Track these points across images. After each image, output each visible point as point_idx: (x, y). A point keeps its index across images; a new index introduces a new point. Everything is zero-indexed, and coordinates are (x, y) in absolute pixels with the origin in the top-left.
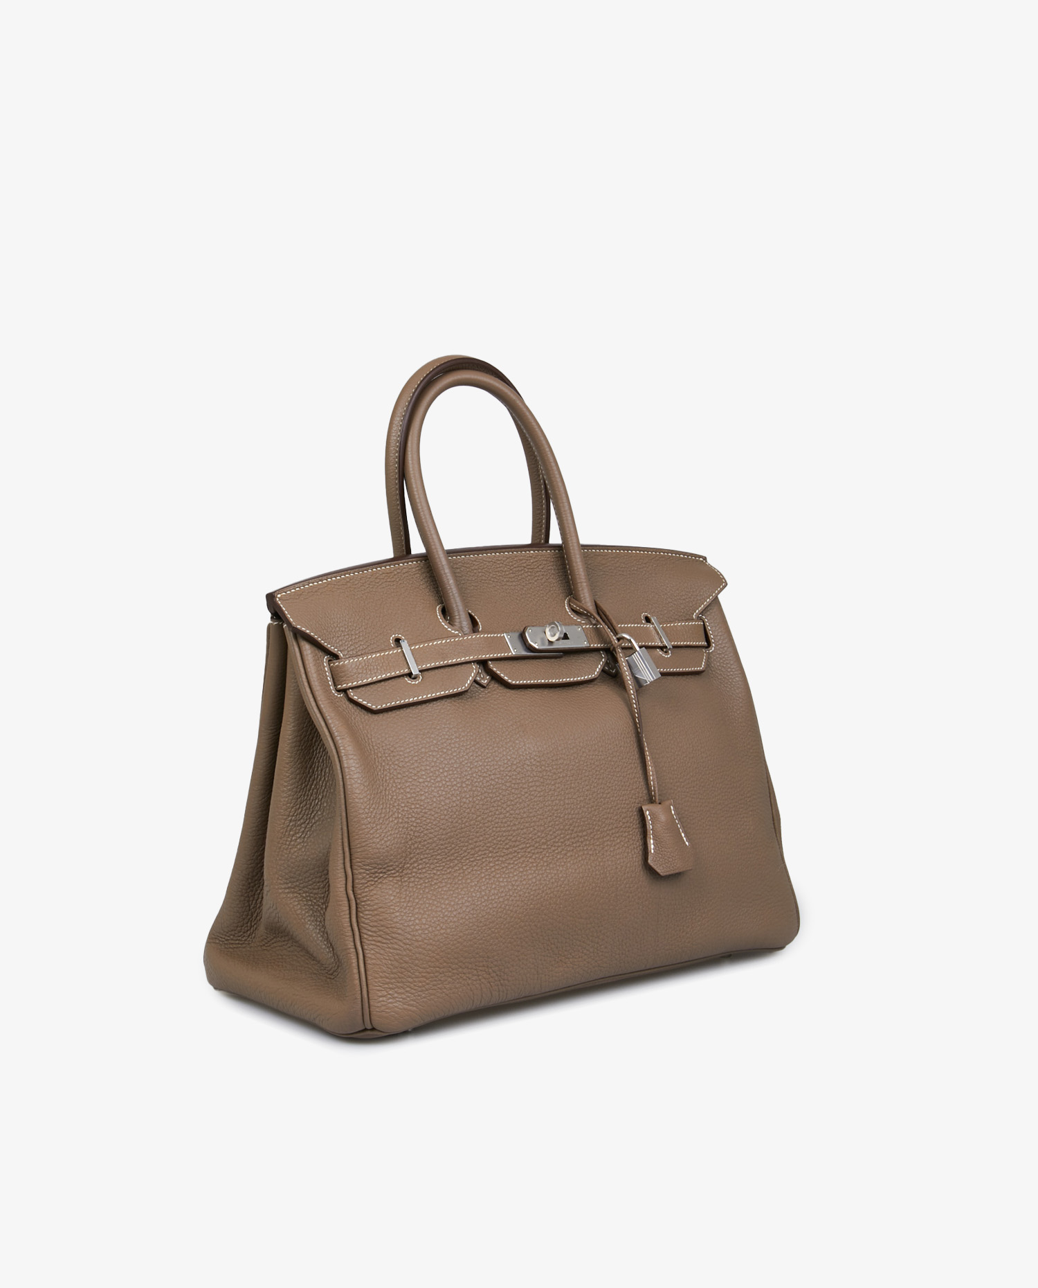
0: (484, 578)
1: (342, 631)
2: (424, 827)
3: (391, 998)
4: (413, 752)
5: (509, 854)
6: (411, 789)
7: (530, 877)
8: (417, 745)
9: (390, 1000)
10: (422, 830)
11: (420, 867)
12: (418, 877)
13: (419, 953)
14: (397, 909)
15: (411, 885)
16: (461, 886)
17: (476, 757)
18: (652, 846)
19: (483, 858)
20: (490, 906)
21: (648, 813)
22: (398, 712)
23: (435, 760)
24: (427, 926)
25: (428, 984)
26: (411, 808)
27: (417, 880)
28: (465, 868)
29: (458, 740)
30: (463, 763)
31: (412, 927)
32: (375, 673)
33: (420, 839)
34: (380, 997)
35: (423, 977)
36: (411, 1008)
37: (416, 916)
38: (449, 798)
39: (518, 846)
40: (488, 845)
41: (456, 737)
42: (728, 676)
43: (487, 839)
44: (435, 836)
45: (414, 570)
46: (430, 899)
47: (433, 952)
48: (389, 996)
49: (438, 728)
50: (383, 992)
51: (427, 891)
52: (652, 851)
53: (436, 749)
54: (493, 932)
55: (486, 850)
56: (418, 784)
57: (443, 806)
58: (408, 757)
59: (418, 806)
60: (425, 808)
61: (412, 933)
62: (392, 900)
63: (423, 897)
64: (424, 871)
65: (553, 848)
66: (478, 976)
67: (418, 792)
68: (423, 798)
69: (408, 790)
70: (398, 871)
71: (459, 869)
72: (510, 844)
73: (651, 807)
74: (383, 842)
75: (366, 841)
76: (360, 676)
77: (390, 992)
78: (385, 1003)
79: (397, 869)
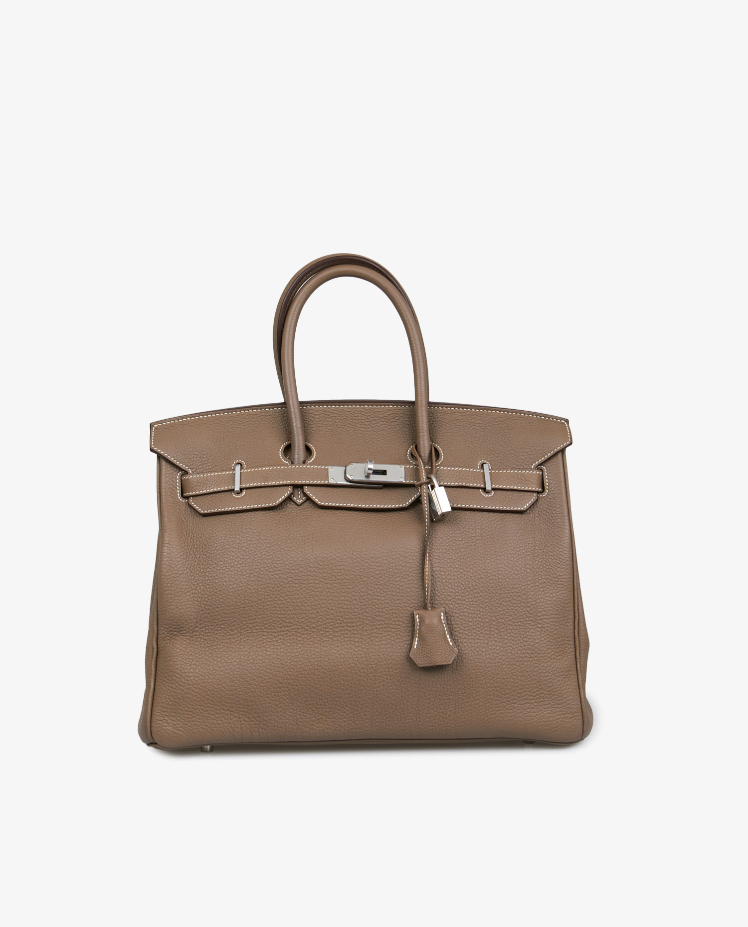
0: (340, 424)
1: (196, 454)
2: (213, 602)
3: (165, 723)
4: (218, 547)
5: (281, 631)
6: (210, 574)
7: (295, 651)
8: (224, 543)
9: (165, 724)
10: (211, 604)
11: (207, 631)
12: (203, 639)
13: (189, 694)
14: (179, 659)
15: (197, 643)
16: (234, 650)
17: (268, 556)
18: (416, 643)
19: (259, 632)
20: (254, 668)
21: (417, 616)
22: (219, 517)
23: (234, 554)
24: (198, 675)
25: (193, 717)
26: (206, 588)
27: (202, 640)
28: (241, 637)
29: (257, 542)
30: (255, 560)
31: (187, 674)
32: (210, 487)
33: (209, 611)
34: (159, 720)
35: (190, 711)
36: (179, 732)
37: (192, 666)
38: (237, 584)
39: (290, 626)
40: (265, 622)
41: (257, 540)
42: (552, 517)
43: (264, 618)
44: (221, 611)
45: (277, 414)
46: (207, 656)
47: (200, 694)
48: (165, 721)
49: (244, 531)
50: (161, 717)
51: (207, 649)
52: (415, 647)
53: (237, 547)
54: (253, 687)
55: (262, 626)
56: (216, 571)
57: (230, 589)
58: (214, 550)
59: (211, 587)
60: (216, 589)
61: (186, 678)
62: (177, 652)
63: (203, 654)
64: (209, 634)
65: (322, 632)
66: (239, 718)
67: (214, 576)
68: (217, 581)
69: (207, 574)
70: (188, 632)
71: (237, 637)
72: (283, 624)
73: (422, 612)
74: (177, 609)
75: (165, 607)
76: (198, 488)
77: (166, 718)
78: (161, 725)
79: (188, 630)
